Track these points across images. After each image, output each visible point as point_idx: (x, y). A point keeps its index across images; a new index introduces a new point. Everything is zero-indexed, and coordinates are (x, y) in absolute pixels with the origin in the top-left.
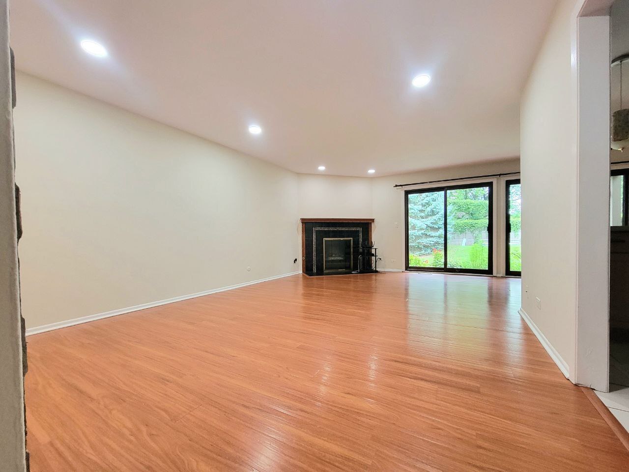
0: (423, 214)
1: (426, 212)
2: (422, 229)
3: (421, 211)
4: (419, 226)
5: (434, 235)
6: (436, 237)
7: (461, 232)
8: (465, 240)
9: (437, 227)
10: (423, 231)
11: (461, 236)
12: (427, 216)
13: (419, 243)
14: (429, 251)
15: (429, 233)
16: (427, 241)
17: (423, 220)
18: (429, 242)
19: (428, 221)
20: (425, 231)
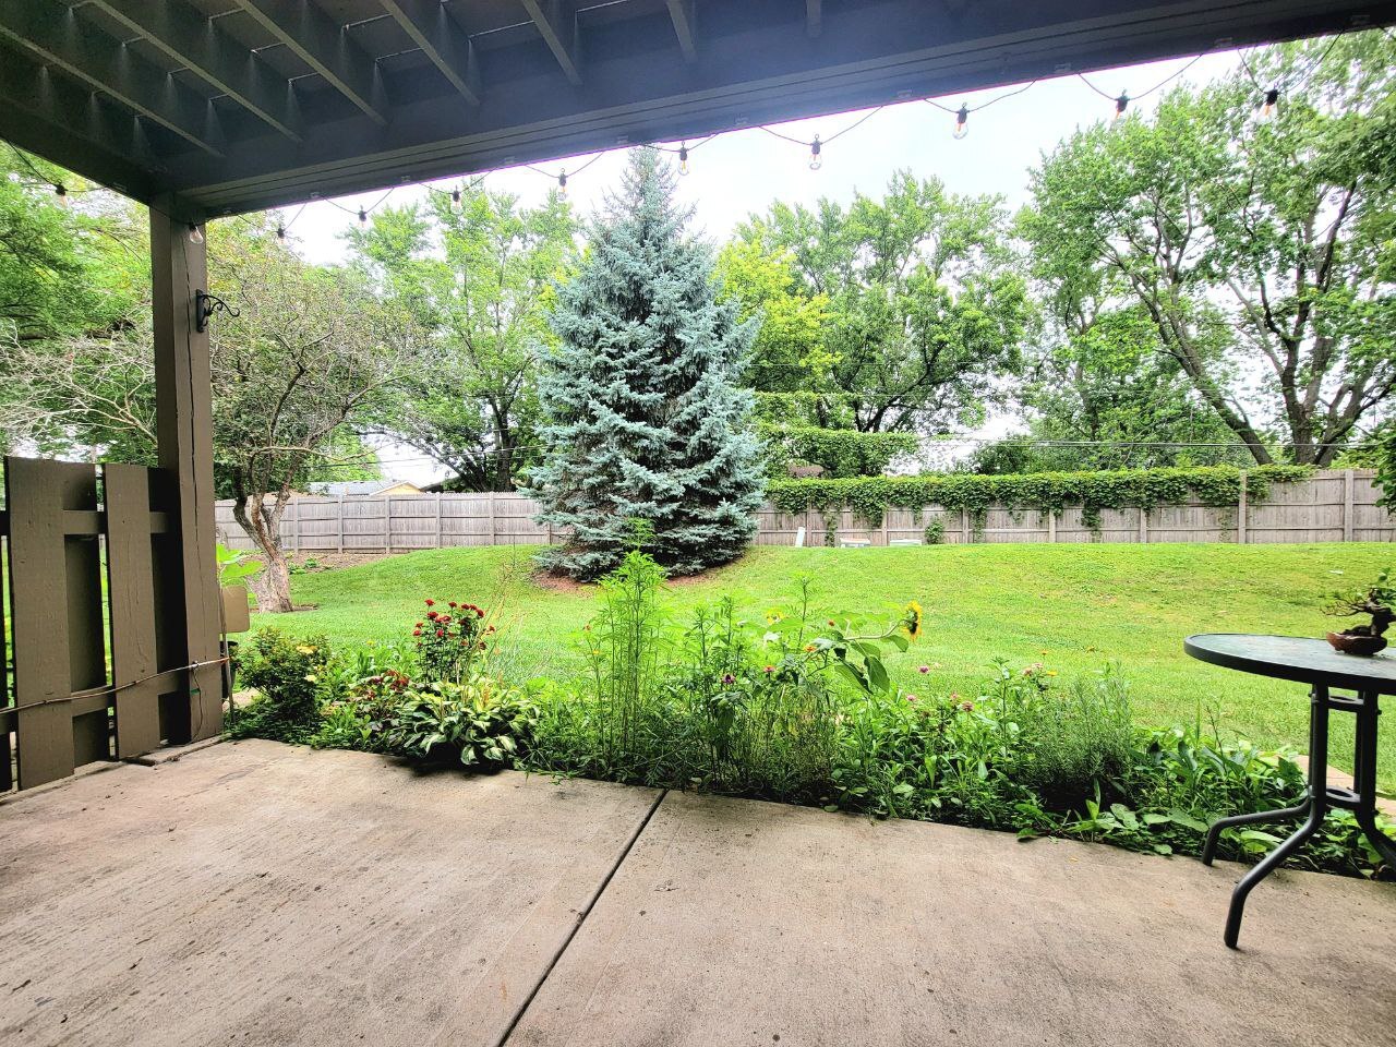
0: (679, 456)
1: (689, 451)
2: (673, 499)
3: (677, 446)
4: (660, 489)
5: (707, 516)
6: (715, 522)
7: (796, 511)
8: (801, 531)
9: (717, 493)
10: (675, 506)
11: (796, 519)
12: (690, 463)
13: (666, 540)
14: (696, 564)
15: (695, 512)
16: (688, 534)
17: (678, 471)
18: (694, 538)
19: (692, 476)
20: (681, 506)
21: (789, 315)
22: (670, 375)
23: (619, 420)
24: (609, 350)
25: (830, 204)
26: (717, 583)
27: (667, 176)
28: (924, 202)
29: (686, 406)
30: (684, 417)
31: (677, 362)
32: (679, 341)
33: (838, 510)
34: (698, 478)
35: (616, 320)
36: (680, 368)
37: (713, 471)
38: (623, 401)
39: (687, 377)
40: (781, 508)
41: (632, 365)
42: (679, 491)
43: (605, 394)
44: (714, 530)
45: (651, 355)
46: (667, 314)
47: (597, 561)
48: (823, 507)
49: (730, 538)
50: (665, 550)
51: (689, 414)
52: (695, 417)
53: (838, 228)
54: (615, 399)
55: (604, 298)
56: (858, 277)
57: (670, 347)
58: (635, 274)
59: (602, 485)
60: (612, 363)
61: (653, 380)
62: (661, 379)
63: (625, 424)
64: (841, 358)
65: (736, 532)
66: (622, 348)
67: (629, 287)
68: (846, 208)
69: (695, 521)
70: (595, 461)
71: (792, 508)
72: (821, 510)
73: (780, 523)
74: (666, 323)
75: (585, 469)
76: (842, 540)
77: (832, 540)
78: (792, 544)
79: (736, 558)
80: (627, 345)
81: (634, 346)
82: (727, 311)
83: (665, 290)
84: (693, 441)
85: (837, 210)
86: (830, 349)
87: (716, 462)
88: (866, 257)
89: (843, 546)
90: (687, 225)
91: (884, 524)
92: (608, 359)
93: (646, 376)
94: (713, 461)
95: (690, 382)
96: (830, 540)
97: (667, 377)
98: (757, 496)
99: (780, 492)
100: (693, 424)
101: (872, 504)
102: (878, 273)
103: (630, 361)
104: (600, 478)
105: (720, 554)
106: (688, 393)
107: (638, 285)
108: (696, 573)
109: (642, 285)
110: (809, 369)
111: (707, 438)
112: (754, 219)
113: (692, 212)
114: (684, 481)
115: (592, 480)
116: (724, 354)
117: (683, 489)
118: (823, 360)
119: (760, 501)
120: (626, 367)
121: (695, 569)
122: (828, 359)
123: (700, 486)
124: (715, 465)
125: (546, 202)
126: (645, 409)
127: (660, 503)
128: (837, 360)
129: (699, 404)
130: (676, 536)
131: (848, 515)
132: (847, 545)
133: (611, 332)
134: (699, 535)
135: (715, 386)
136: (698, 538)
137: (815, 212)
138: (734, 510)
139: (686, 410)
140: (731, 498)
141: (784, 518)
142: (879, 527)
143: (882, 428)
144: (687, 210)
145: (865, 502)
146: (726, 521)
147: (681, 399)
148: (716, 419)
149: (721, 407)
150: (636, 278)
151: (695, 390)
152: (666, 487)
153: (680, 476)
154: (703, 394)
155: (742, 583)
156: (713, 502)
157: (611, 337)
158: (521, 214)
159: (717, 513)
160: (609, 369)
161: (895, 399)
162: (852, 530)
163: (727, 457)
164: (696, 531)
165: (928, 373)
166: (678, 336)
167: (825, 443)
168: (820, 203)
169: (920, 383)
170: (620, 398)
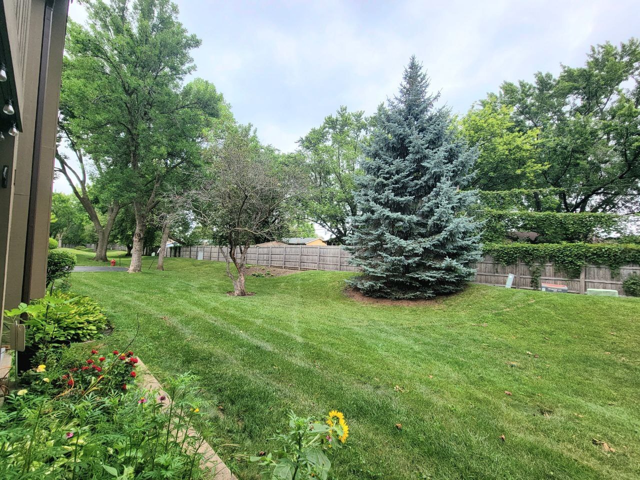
0: (423, 231)
1: (428, 228)
2: (416, 255)
3: (421, 225)
4: (407, 249)
5: (438, 266)
6: (442, 270)
7: (508, 263)
8: (511, 277)
9: (444, 253)
10: (417, 259)
11: (508, 268)
12: (428, 235)
13: (412, 278)
14: (430, 293)
15: (430, 263)
16: (425, 276)
17: (421, 239)
18: (427, 278)
19: (428, 243)
20: (421, 259)
21: (509, 144)
22: (419, 186)
23: (387, 212)
24: (385, 175)
25: (544, 75)
26: (442, 306)
27: (424, 81)
28: (622, 57)
29: (426, 204)
30: (426, 209)
31: (422, 179)
32: (424, 167)
33: (542, 263)
34: (432, 244)
35: (390, 160)
36: (425, 182)
37: (441, 239)
38: (390, 202)
39: (429, 186)
40: (497, 260)
41: (397, 182)
42: (420, 250)
43: (382, 199)
44: (442, 274)
45: (408, 176)
46: (417, 153)
47: (373, 286)
48: (529, 262)
49: (452, 280)
50: (411, 283)
51: (428, 207)
52: (432, 208)
53: (550, 88)
54: (386, 201)
55: (384, 150)
56: (567, 115)
57: (419, 170)
58: (401, 134)
59: (377, 245)
60: (386, 182)
61: (409, 190)
62: (414, 189)
63: (390, 214)
64: (548, 166)
65: (457, 276)
66: (392, 174)
67: (398, 142)
68: (557, 75)
69: (430, 268)
70: (374, 233)
71: (505, 261)
72: (527, 264)
73: (496, 269)
74: (417, 158)
75: (370, 237)
76: (543, 285)
77: (537, 283)
78: (505, 283)
79: (456, 292)
80: (394, 172)
81: (398, 172)
82: (457, 147)
83: (417, 140)
84: (430, 222)
85: (549, 76)
86: (540, 161)
87: (443, 234)
88: (575, 101)
89: (544, 290)
90: (435, 103)
91: (582, 276)
92: (384, 181)
93: (405, 187)
94: (441, 234)
95: (430, 188)
96: (535, 284)
97: (417, 187)
98: (476, 255)
99: (498, 251)
100: (431, 212)
101: (571, 262)
102: (585, 110)
103: (395, 180)
104: (377, 242)
105: (446, 288)
106: (429, 195)
107: (403, 140)
108: (429, 298)
109: (405, 140)
110: (523, 175)
111: (438, 220)
112: (491, 95)
113: (438, 96)
114: (423, 245)
115: (372, 244)
116: (454, 171)
117: (422, 249)
118: (535, 168)
119: (478, 257)
120: (393, 184)
121: (429, 296)
122: (538, 167)
123: (433, 248)
124: (442, 236)
125: (376, 111)
126: (403, 206)
127: (407, 257)
128: (546, 168)
129: (434, 201)
130: (417, 276)
131: (549, 268)
132: (546, 288)
133: (387, 166)
134: (431, 277)
135: (444, 191)
136: (430, 279)
137: (532, 81)
138: (454, 263)
139: (427, 205)
140: (453, 256)
141: (499, 268)
142: (578, 277)
143: (588, 209)
144: (434, 96)
145: (565, 260)
146: (449, 269)
147: (425, 199)
148: (443, 210)
149: (447, 202)
150: (401, 137)
151: (432, 193)
152: (411, 248)
153: (421, 242)
154: (437, 195)
155: (457, 309)
156: (441, 257)
157: (387, 168)
158: (366, 119)
159: (444, 264)
160: (385, 185)
161: (600, 189)
162: (554, 278)
163: (451, 232)
164: (429, 274)
165: (629, 169)
166: (423, 164)
167: (533, 220)
168: (536, 75)
169: (621, 177)
170: (388, 200)
